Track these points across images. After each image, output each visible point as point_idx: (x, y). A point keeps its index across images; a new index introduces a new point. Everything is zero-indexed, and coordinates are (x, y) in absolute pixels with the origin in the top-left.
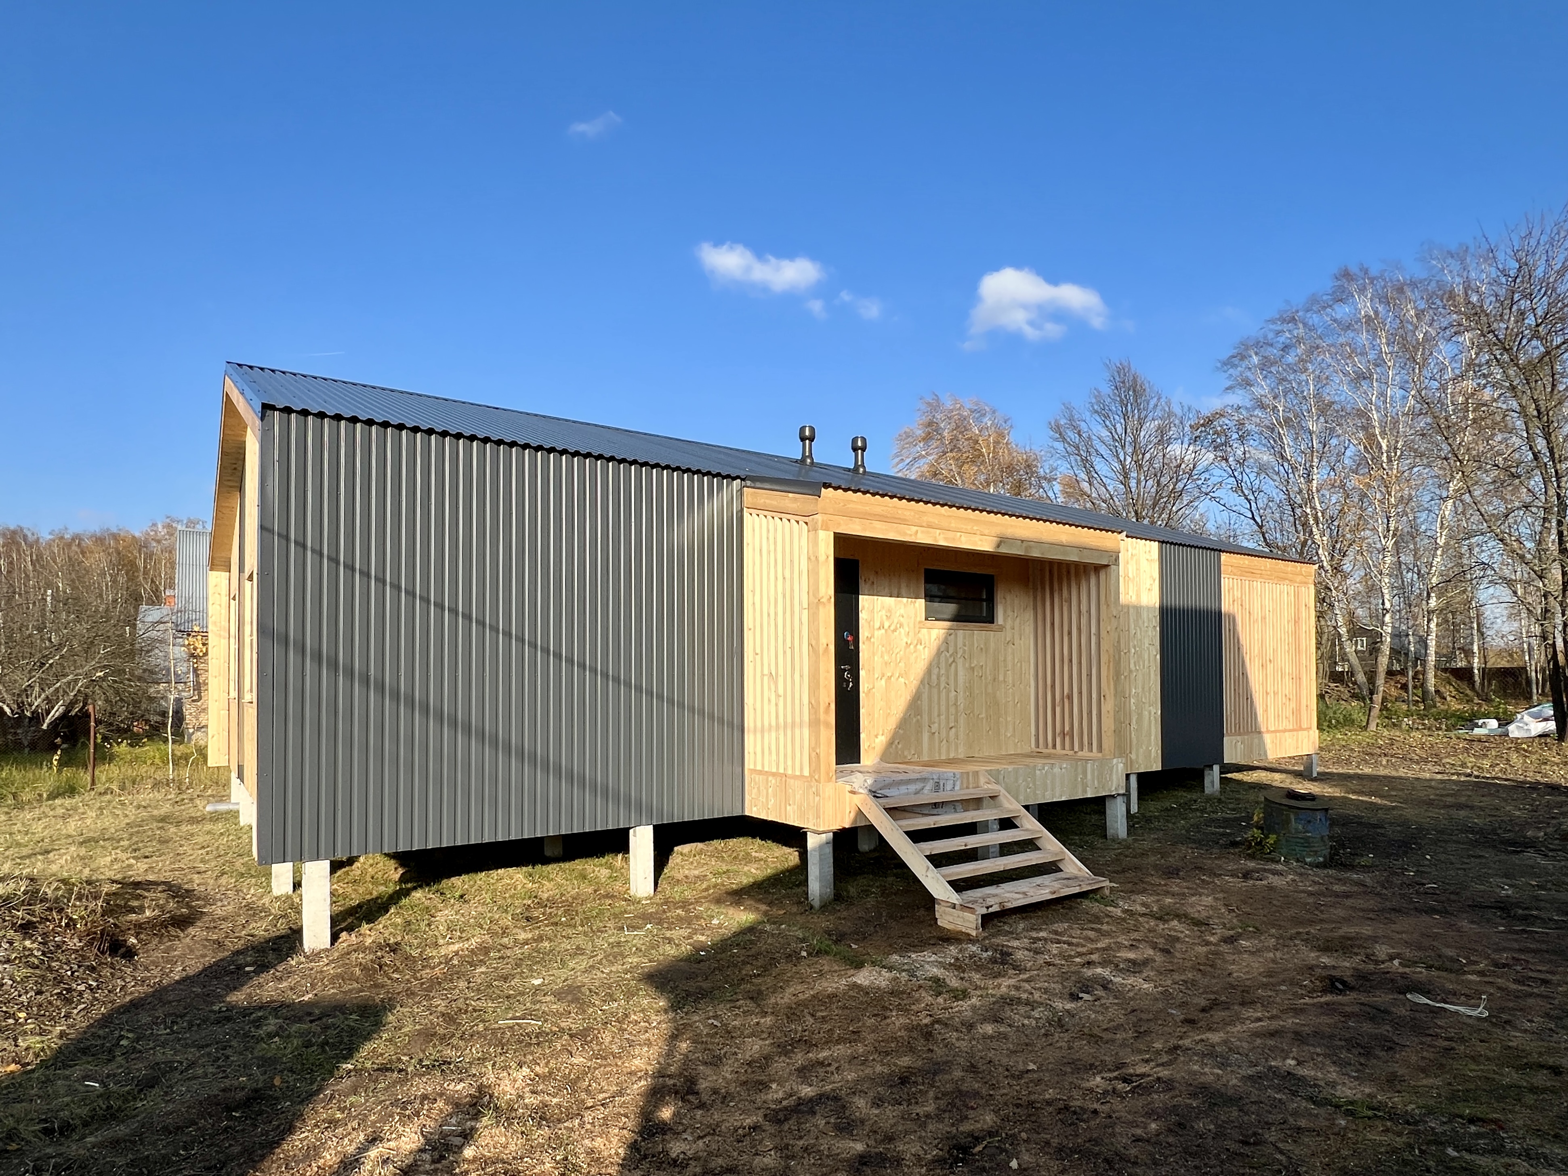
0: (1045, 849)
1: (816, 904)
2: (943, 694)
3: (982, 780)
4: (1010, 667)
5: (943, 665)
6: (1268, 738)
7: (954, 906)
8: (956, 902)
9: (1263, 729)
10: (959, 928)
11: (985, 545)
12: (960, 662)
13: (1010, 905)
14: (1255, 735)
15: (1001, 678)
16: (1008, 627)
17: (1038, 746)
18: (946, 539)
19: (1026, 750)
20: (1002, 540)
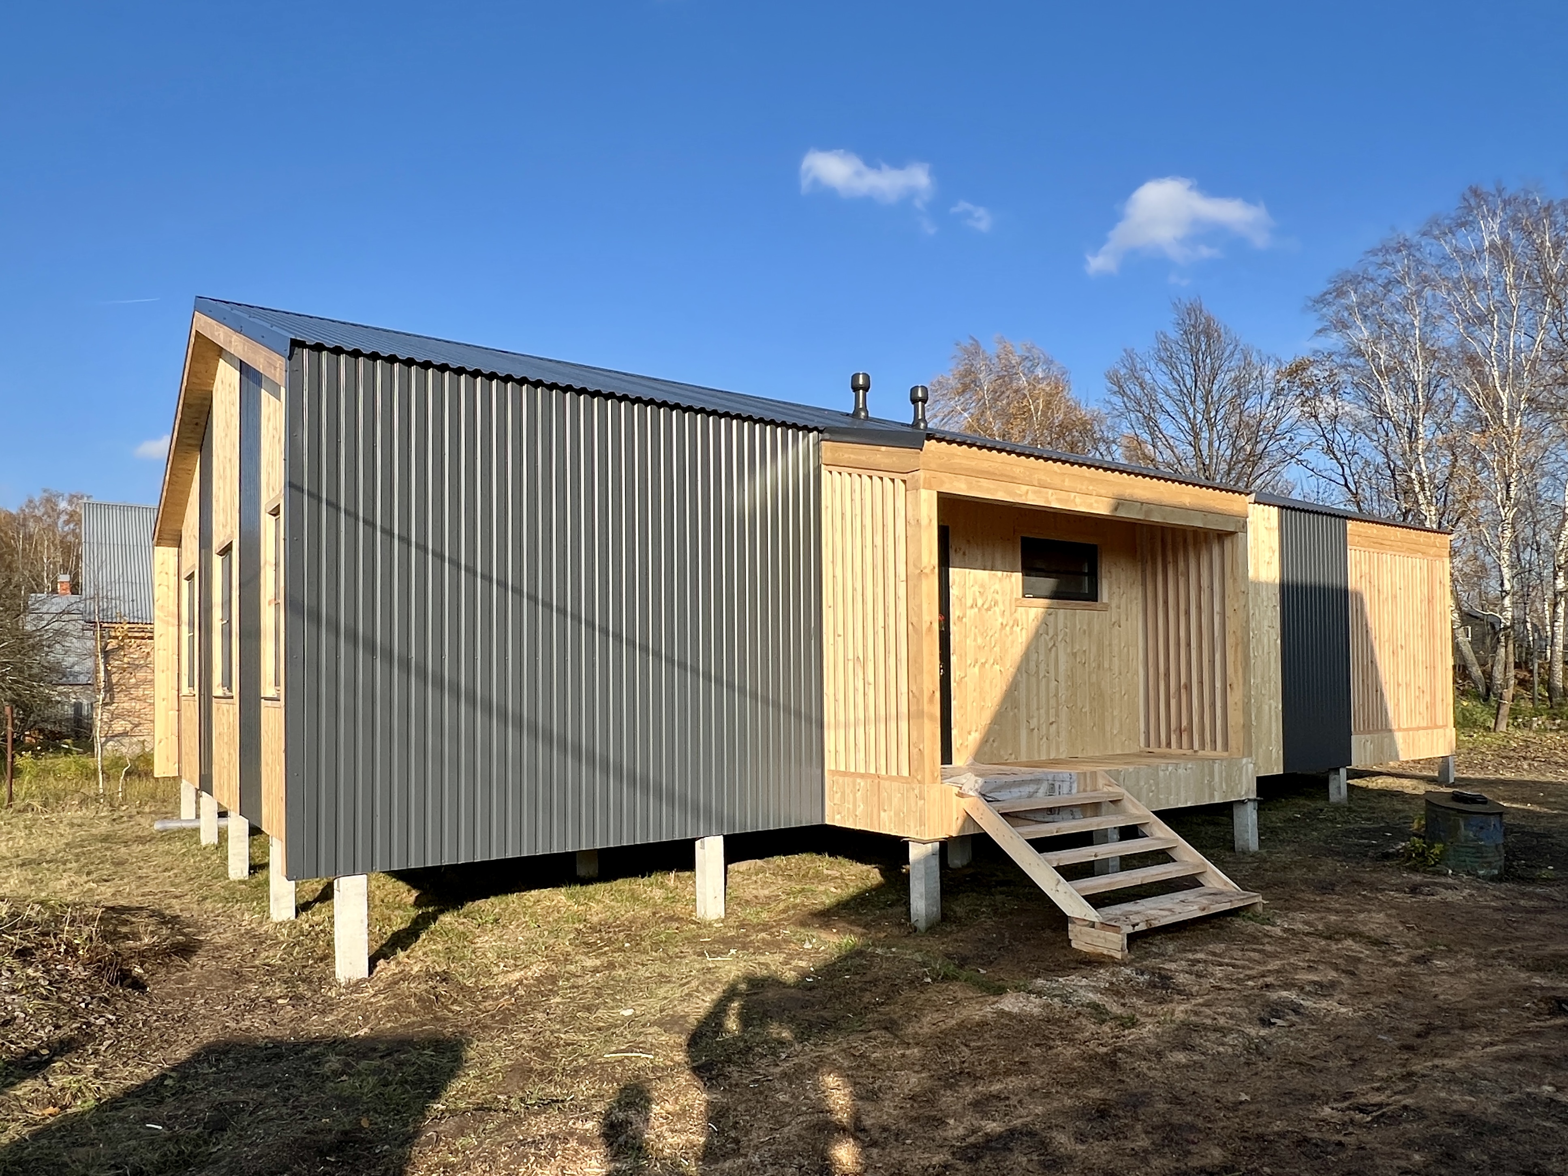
0: (1181, 861)
1: (922, 925)
2: (1043, 683)
3: (1101, 782)
4: (1115, 653)
5: (1042, 650)
6: (1399, 737)
7: (1093, 925)
8: (1096, 920)
9: (1394, 726)
10: (1100, 950)
11: (1101, 507)
12: (1061, 646)
13: (1156, 924)
14: (1387, 734)
15: (1106, 665)
16: (1114, 605)
17: (1148, 745)
18: (1059, 500)
19: (1135, 749)
20: (1120, 502)
